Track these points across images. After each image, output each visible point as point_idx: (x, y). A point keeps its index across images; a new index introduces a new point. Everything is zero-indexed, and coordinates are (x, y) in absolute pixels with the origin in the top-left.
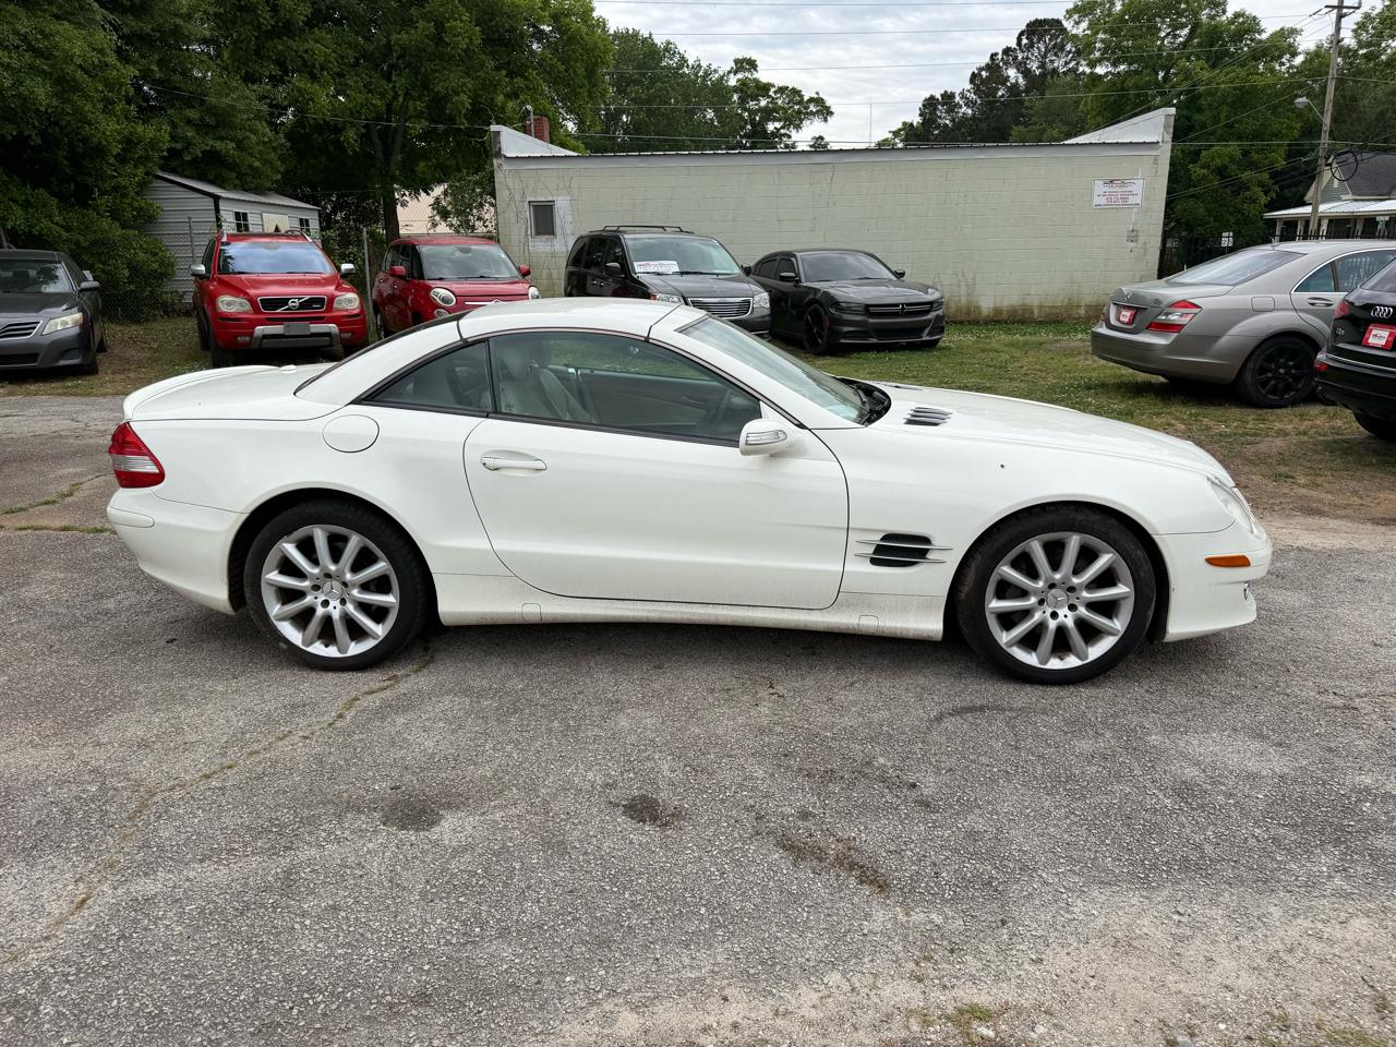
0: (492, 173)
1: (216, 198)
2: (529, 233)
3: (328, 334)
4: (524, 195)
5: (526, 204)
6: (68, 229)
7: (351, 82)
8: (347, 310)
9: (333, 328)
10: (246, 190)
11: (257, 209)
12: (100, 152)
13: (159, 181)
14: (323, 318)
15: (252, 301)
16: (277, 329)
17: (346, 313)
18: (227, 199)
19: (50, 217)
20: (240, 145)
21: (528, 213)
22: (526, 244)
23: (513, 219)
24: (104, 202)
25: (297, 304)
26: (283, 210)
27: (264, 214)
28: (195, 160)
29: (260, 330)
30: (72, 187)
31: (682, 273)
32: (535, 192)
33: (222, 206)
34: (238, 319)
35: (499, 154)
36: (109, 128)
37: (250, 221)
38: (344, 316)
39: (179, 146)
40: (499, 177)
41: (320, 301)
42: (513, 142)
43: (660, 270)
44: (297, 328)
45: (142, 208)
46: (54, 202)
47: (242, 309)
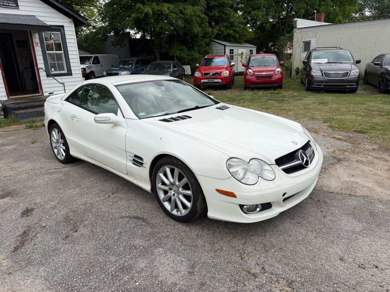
0: (293, 33)
1: (225, 46)
2: (302, 51)
3: (219, 82)
4: (302, 39)
5: (302, 42)
6: (188, 55)
7: (271, 10)
8: (224, 76)
9: (220, 81)
10: (237, 43)
11: (237, 48)
12: (196, 36)
13: (213, 42)
14: (218, 78)
15: (202, 74)
16: (206, 81)
17: (224, 77)
18: (228, 46)
19: (184, 53)
20: (234, 31)
21: (302, 45)
22: (300, 54)
23: (297, 47)
24: (196, 48)
25: (212, 74)
26: (245, 48)
27: (239, 49)
28: (224, 36)
29: (202, 81)
30: (191, 45)
31: (328, 63)
32: (305, 38)
33: (226, 48)
34: (198, 78)
35: (296, 27)
36: (197, 29)
37: (234, 51)
38: (223, 78)
39: (220, 33)
40: (295, 35)
41: (218, 73)
42: (301, 23)
43: (320, 62)
44: (211, 81)
45: (206, 50)
46: (186, 49)
47: (200, 75)
